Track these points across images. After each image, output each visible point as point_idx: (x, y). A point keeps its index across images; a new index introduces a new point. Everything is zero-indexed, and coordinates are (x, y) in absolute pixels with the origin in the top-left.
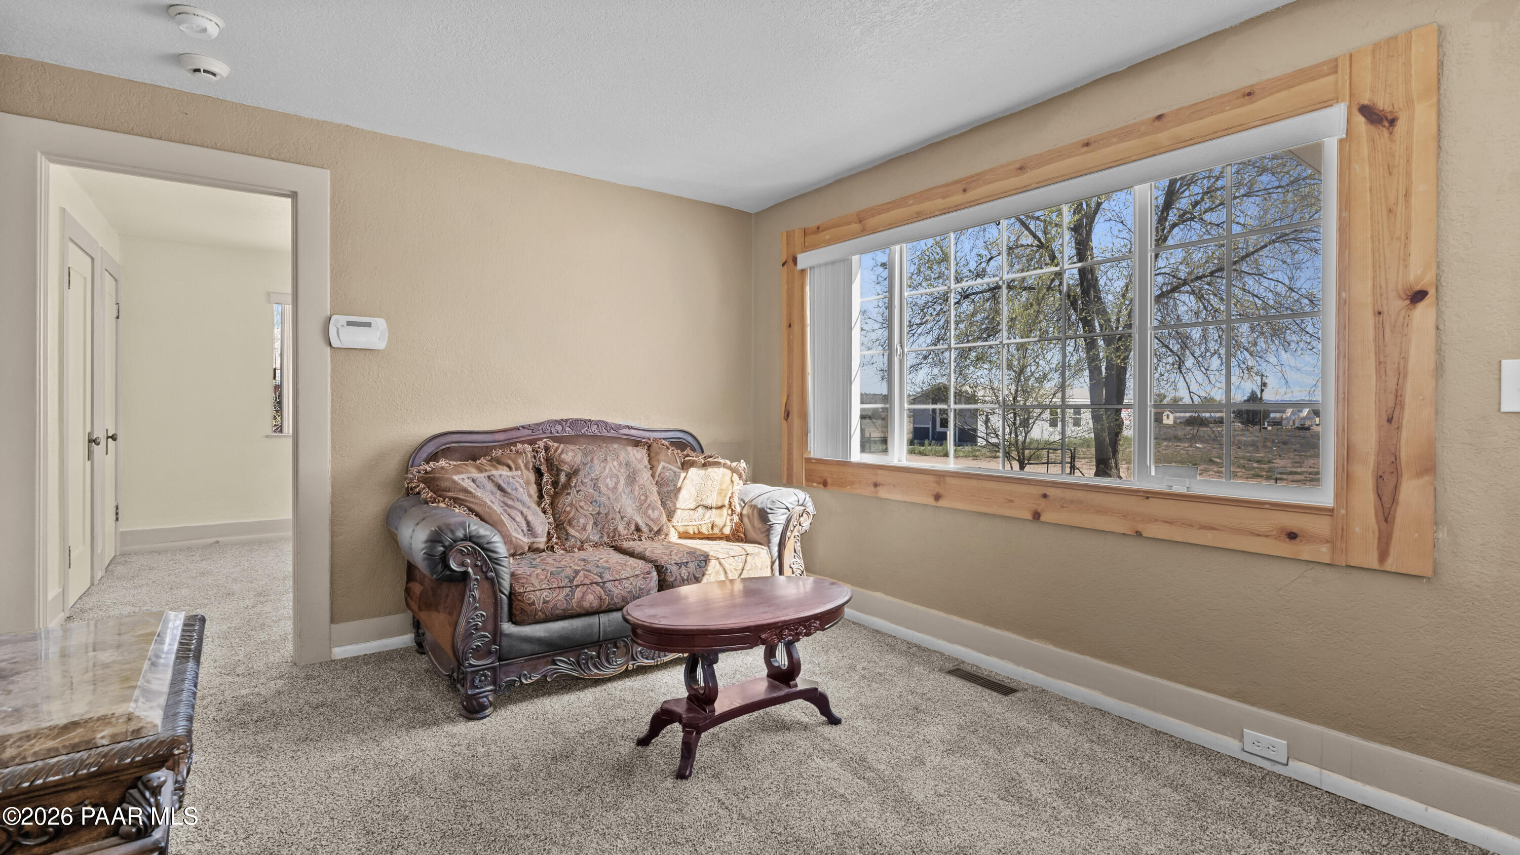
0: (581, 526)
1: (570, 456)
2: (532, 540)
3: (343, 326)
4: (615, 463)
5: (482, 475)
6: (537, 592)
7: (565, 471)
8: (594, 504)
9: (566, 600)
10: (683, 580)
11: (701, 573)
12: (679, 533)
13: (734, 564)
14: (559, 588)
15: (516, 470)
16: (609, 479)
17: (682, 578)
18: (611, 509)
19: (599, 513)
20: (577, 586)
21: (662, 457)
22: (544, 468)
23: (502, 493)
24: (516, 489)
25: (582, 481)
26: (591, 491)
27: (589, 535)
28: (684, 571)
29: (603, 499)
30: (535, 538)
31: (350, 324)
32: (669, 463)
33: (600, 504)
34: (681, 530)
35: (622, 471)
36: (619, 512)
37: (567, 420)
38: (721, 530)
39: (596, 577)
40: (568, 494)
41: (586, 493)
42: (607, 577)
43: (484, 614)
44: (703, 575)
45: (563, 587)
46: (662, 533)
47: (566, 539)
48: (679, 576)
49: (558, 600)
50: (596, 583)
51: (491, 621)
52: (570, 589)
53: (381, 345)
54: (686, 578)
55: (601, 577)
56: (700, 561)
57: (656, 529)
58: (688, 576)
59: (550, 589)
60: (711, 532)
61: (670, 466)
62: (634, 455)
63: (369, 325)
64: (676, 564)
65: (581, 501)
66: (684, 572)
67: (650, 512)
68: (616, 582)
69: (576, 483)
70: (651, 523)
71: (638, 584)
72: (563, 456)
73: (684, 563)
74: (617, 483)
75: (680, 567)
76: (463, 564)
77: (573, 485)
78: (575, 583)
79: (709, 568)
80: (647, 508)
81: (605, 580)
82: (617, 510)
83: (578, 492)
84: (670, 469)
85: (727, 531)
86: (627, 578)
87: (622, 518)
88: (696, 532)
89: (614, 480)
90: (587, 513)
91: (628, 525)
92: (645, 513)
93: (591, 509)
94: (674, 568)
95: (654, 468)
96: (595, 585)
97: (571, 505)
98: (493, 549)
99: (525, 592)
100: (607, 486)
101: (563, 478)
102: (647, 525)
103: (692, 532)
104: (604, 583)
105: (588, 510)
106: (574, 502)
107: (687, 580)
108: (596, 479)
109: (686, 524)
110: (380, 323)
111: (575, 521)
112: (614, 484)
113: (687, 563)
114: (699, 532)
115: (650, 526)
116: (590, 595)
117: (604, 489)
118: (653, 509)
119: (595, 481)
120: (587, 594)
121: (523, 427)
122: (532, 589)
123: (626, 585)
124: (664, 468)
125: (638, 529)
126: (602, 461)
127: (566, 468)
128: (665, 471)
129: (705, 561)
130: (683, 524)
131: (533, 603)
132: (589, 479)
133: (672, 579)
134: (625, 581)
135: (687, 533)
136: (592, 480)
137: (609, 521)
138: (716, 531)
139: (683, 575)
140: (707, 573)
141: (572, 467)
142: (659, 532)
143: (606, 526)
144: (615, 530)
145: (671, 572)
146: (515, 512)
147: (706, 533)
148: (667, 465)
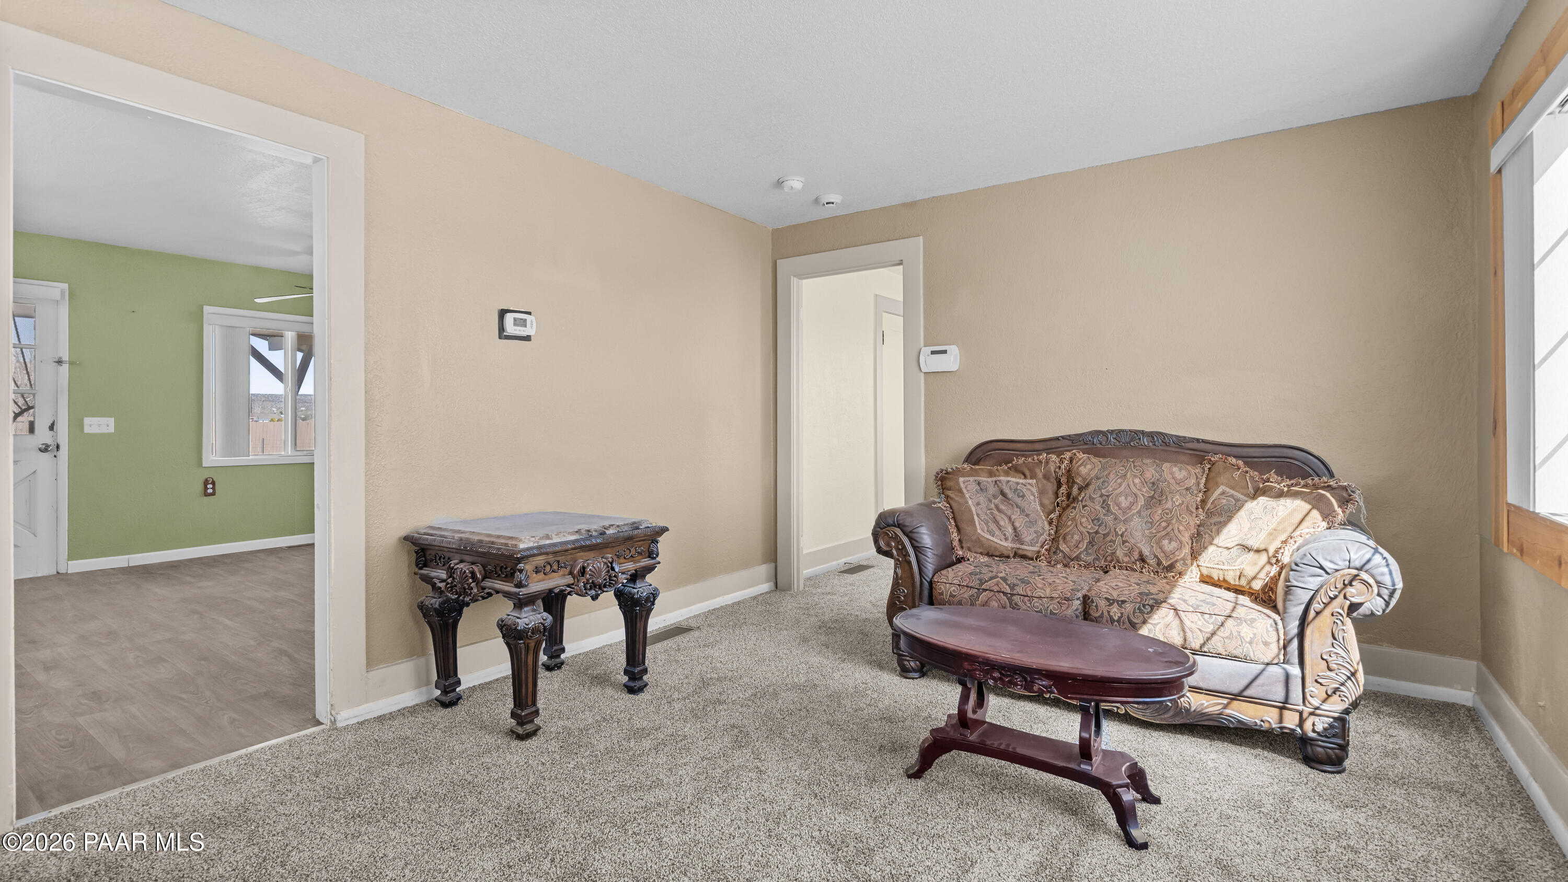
0: (1074, 542)
1: (1087, 467)
2: (1018, 546)
3: (928, 355)
4: (1137, 481)
5: (990, 480)
6: (948, 585)
7: (1078, 484)
8: (1095, 522)
9: (970, 599)
10: (1112, 621)
11: (1141, 619)
12: (1202, 575)
13: (1200, 623)
14: (967, 586)
15: (1031, 478)
16: (1123, 498)
17: (1111, 617)
18: (1113, 530)
19: (1097, 532)
20: (985, 590)
21: (1222, 479)
22: (1063, 480)
23: (1003, 498)
24: (1023, 496)
25: (1090, 496)
26: (1098, 507)
27: (1080, 554)
28: (1115, 609)
29: (1109, 519)
30: (1022, 544)
31: (933, 353)
32: (1233, 488)
33: (1102, 523)
34: (1205, 572)
35: (1144, 490)
36: (1122, 535)
37: (1113, 431)
38: (1249, 582)
39: (1007, 587)
40: (1074, 508)
41: (1093, 510)
42: (1019, 590)
43: (906, 591)
44: (1145, 622)
45: (971, 587)
46: (1174, 570)
47: (1054, 553)
48: (1106, 614)
49: (964, 598)
50: (1003, 592)
51: (910, 598)
52: (976, 590)
53: (954, 368)
54: (1116, 618)
55: (1012, 588)
56: (1144, 605)
57: (1165, 563)
58: (1120, 618)
59: (959, 585)
60: (1237, 583)
61: (1232, 492)
62: (1172, 473)
63: (945, 352)
64: (1106, 598)
65: (1083, 517)
66: (1115, 611)
67: (1165, 542)
68: (1026, 598)
69: (1083, 498)
70: (1161, 555)
71: (1051, 607)
72: (1082, 468)
73: (1118, 601)
74: (1132, 504)
75: (1111, 604)
76: (888, 545)
77: (1080, 499)
78: (983, 587)
79: (1155, 616)
80: (1163, 537)
81: (1015, 592)
82: (1120, 533)
83: (1084, 507)
84: (1232, 496)
85: (1257, 585)
86: (1040, 598)
87: (1124, 542)
88: (1221, 579)
89: (1130, 499)
90: (1084, 530)
91: (1130, 553)
92: (1158, 543)
93: (1089, 527)
94: (1102, 604)
95: (1209, 493)
96: (1002, 594)
97: (1074, 519)
98: (918, 539)
99: (938, 582)
100: (1118, 505)
101: (1075, 491)
102: (1156, 556)
103: (1216, 578)
104: (1012, 595)
105: (1086, 527)
106: (1077, 517)
107: (1118, 621)
108: (1107, 496)
109: (1212, 566)
110: (953, 350)
111: (1070, 536)
112: (1128, 504)
113: (1123, 602)
114: (1224, 580)
115: (1159, 559)
116: (994, 602)
117: (1114, 509)
118: (1171, 540)
119: (1105, 498)
120: (991, 601)
121: (1063, 437)
122: (945, 581)
123: (1036, 604)
124: (1223, 493)
125: (1142, 559)
126: (1121, 477)
127: (1079, 480)
128: (1222, 497)
129: (1152, 607)
130: (1209, 566)
131: (942, 594)
132: (1098, 495)
133: (1097, 615)
134: (1036, 600)
135: (1210, 577)
136: (1102, 496)
137: (1106, 543)
138: (1243, 582)
139: (1111, 614)
140: (1150, 621)
141: (1084, 479)
142: (1170, 568)
143: (1103, 547)
144: (1113, 554)
145: (1096, 606)
146: (1003, 516)
147: (1232, 582)
148: (1228, 490)
